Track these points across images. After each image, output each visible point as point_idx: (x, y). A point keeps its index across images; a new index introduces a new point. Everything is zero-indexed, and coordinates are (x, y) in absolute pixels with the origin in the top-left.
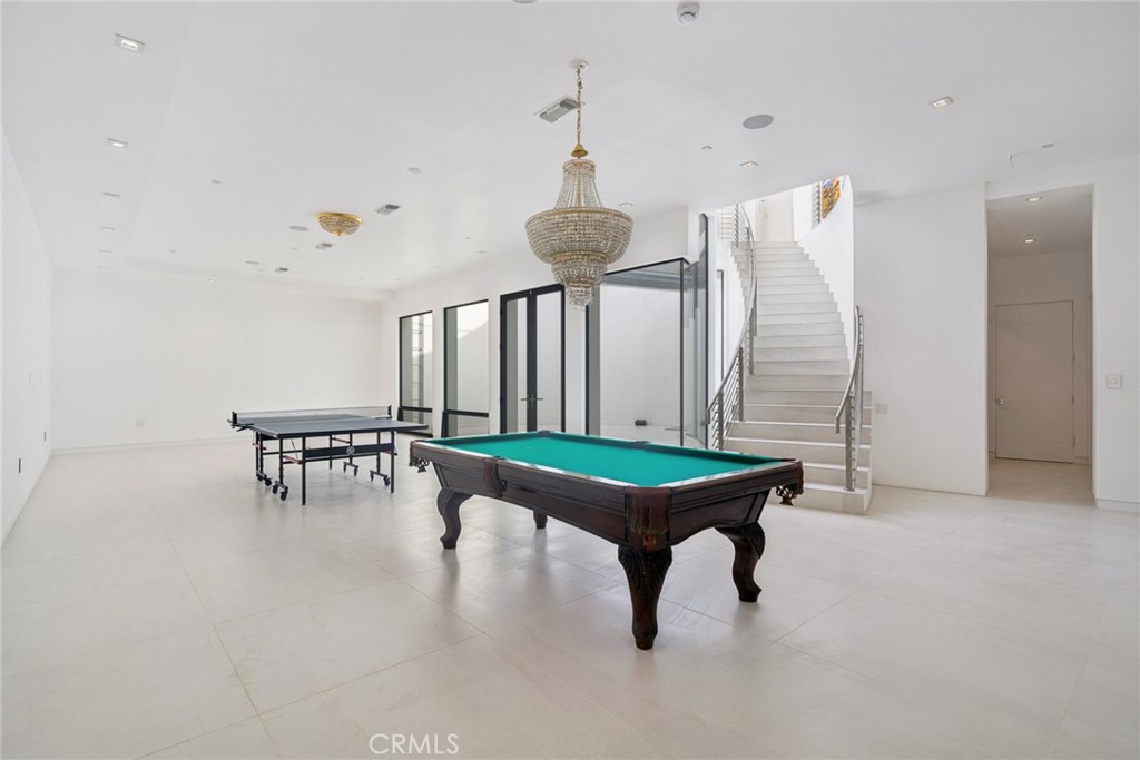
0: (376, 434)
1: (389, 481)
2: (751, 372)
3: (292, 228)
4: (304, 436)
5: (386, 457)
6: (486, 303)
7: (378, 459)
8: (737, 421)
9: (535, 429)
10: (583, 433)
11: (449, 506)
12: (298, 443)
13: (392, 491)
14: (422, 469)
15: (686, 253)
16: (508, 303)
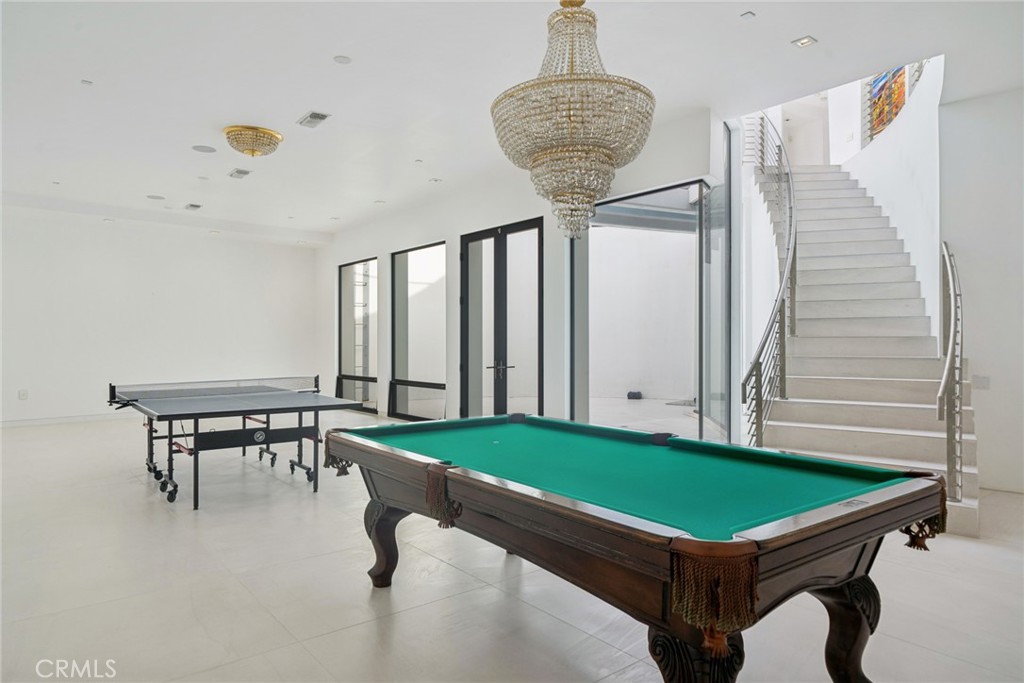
0: (297, 414)
1: (312, 476)
2: (793, 332)
3: (196, 148)
4: (196, 417)
5: (308, 443)
6: (443, 246)
7: (300, 447)
8: (777, 399)
9: (505, 412)
10: (566, 418)
11: (382, 527)
12: (189, 425)
13: (316, 490)
14: (343, 472)
15: (708, 173)
16: (470, 245)
